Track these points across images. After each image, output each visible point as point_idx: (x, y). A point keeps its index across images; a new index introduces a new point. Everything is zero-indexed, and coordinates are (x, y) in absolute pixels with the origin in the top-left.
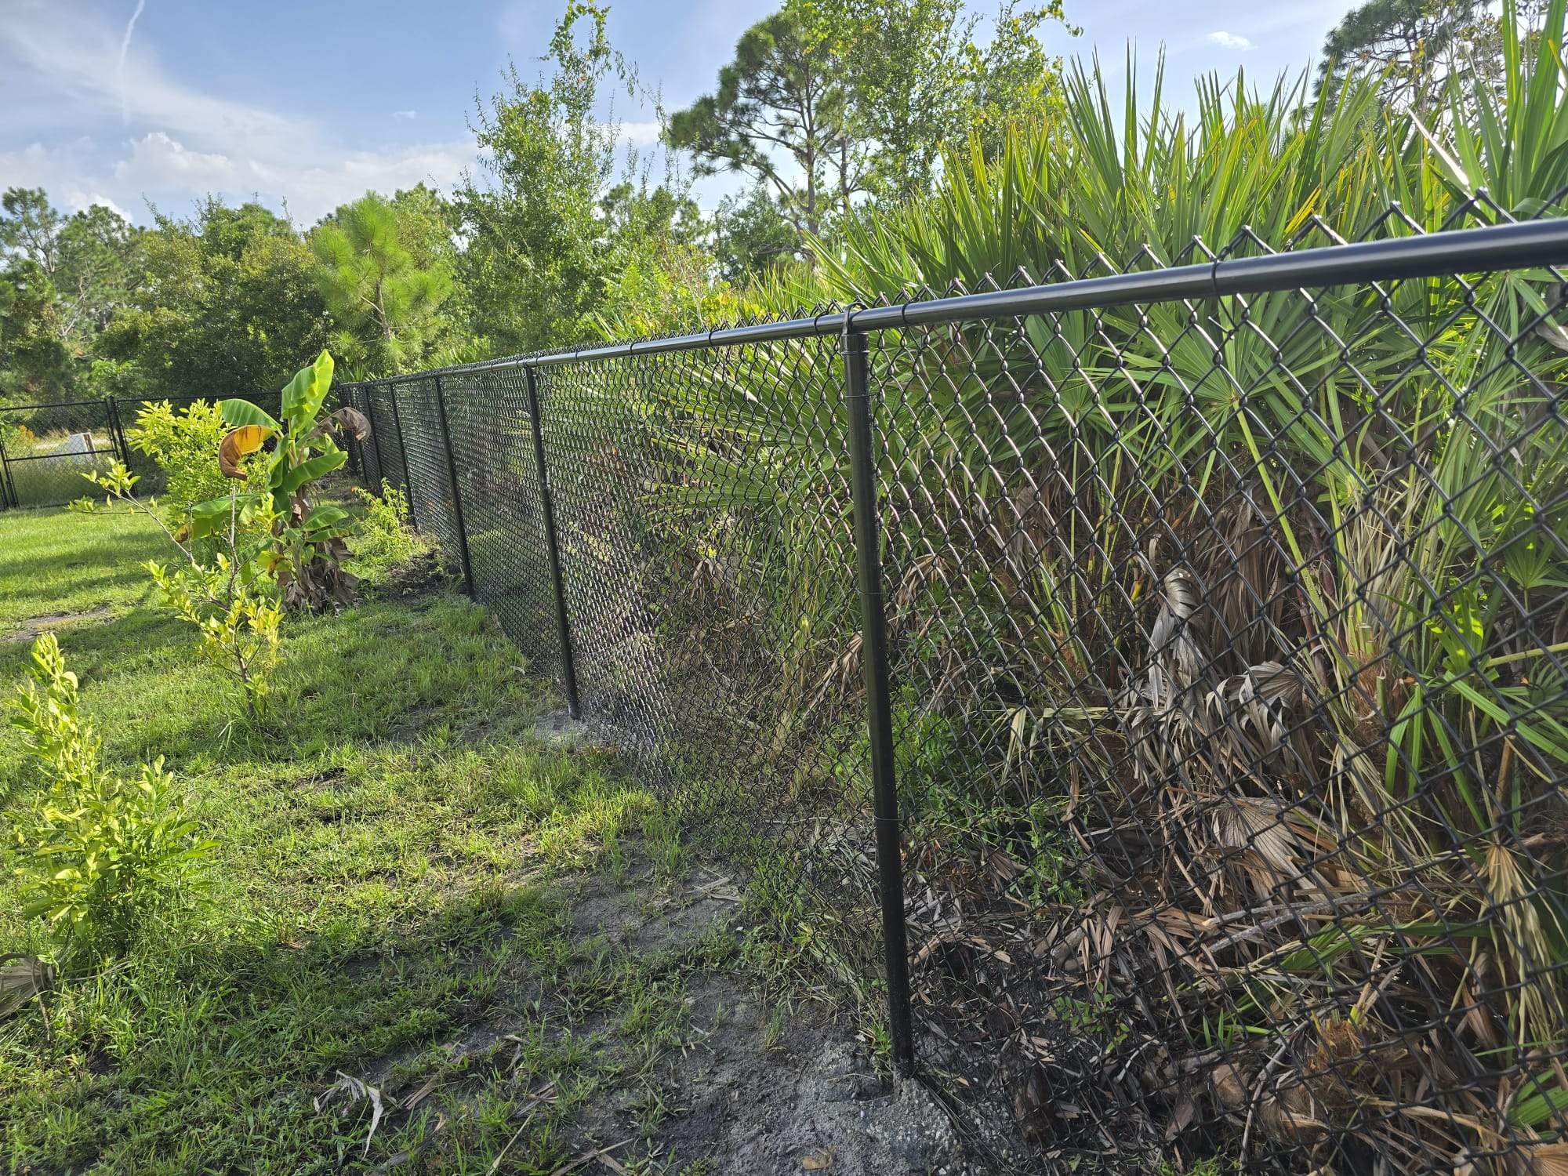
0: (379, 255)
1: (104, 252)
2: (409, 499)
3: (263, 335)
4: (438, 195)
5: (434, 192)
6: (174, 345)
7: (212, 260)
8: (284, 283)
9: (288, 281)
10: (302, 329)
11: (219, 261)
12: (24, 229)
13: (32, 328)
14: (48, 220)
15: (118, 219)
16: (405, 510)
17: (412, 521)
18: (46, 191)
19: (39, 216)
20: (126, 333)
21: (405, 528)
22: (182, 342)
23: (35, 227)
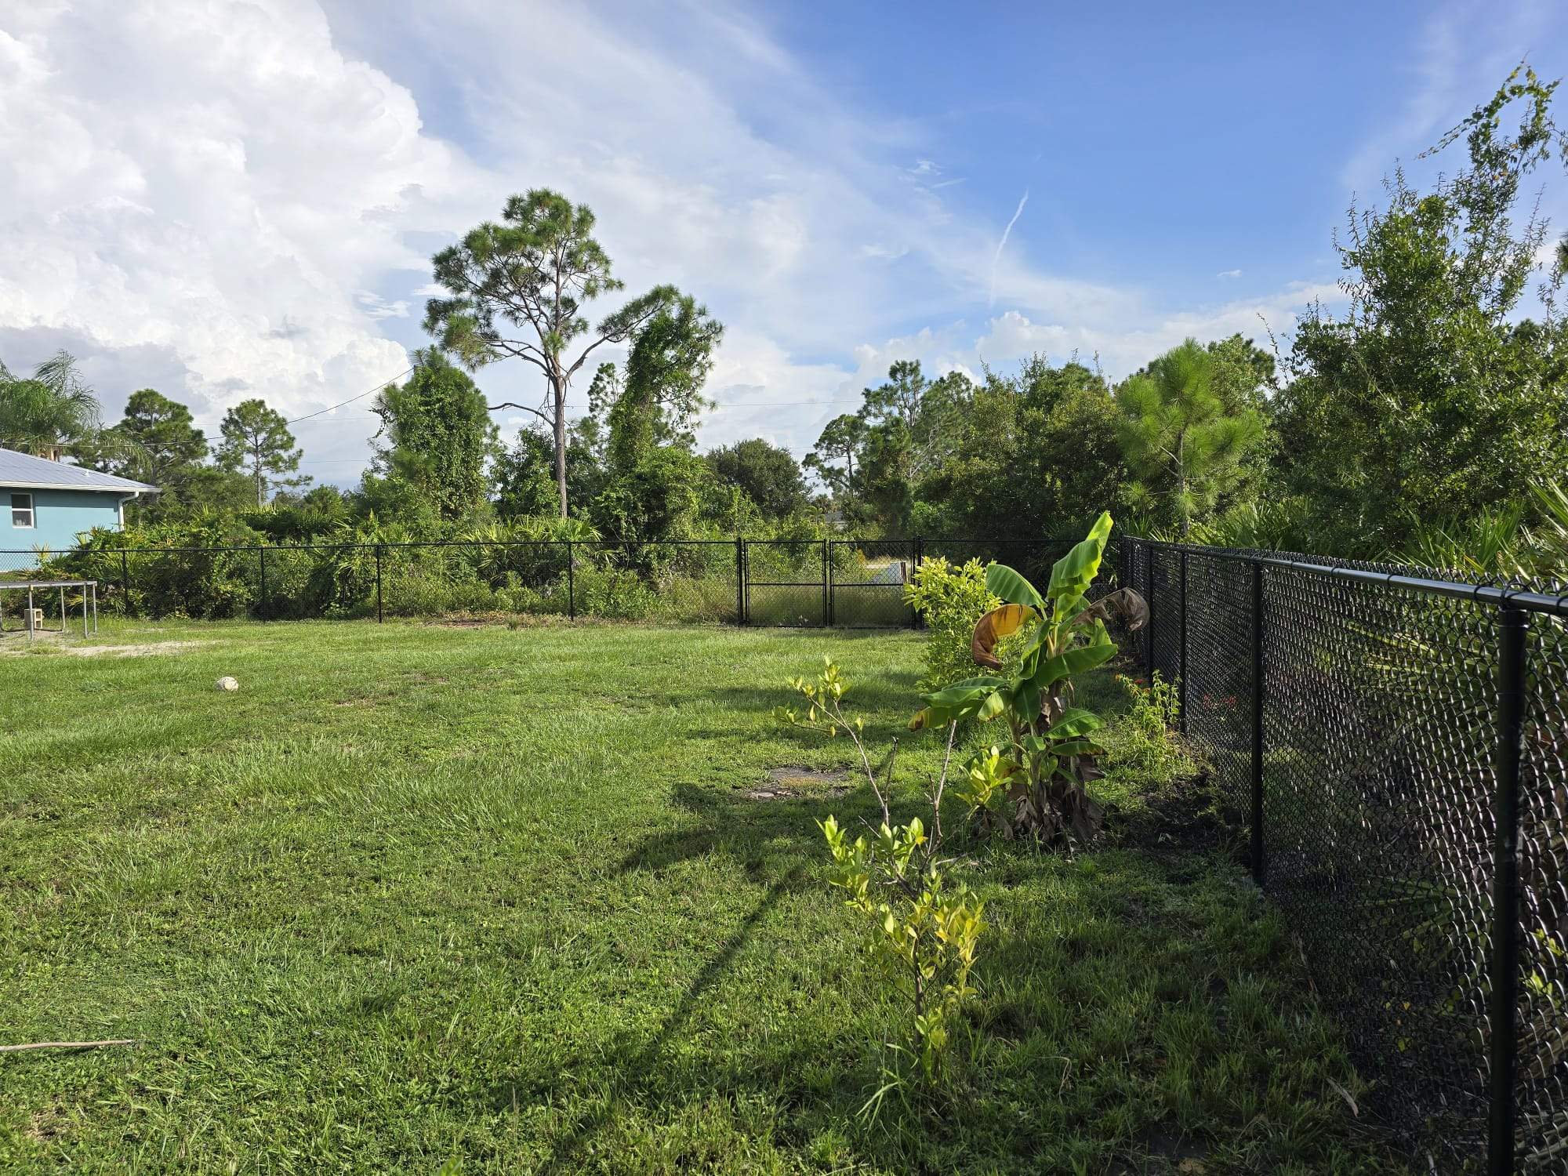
0: (1188, 404)
1: (951, 409)
2: (1182, 699)
3: (1059, 483)
4: (1253, 345)
5: (1250, 342)
6: (978, 492)
7: (1026, 413)
8: (1085, 434)
9: (1090, 432)
10: (1094, 479)
11: (1032, 413)
12: (900, 392)
13: (890, 470)
14: (917, 384)
15: (967, 381)
16: (1175, 711)
17: (1181, 727)
18: (921, 363)
19: (912, 382)
20: (942, 480)
21: (1172, 734)
22: (986, 489)
23: (908, 390)
